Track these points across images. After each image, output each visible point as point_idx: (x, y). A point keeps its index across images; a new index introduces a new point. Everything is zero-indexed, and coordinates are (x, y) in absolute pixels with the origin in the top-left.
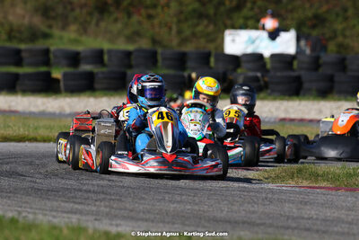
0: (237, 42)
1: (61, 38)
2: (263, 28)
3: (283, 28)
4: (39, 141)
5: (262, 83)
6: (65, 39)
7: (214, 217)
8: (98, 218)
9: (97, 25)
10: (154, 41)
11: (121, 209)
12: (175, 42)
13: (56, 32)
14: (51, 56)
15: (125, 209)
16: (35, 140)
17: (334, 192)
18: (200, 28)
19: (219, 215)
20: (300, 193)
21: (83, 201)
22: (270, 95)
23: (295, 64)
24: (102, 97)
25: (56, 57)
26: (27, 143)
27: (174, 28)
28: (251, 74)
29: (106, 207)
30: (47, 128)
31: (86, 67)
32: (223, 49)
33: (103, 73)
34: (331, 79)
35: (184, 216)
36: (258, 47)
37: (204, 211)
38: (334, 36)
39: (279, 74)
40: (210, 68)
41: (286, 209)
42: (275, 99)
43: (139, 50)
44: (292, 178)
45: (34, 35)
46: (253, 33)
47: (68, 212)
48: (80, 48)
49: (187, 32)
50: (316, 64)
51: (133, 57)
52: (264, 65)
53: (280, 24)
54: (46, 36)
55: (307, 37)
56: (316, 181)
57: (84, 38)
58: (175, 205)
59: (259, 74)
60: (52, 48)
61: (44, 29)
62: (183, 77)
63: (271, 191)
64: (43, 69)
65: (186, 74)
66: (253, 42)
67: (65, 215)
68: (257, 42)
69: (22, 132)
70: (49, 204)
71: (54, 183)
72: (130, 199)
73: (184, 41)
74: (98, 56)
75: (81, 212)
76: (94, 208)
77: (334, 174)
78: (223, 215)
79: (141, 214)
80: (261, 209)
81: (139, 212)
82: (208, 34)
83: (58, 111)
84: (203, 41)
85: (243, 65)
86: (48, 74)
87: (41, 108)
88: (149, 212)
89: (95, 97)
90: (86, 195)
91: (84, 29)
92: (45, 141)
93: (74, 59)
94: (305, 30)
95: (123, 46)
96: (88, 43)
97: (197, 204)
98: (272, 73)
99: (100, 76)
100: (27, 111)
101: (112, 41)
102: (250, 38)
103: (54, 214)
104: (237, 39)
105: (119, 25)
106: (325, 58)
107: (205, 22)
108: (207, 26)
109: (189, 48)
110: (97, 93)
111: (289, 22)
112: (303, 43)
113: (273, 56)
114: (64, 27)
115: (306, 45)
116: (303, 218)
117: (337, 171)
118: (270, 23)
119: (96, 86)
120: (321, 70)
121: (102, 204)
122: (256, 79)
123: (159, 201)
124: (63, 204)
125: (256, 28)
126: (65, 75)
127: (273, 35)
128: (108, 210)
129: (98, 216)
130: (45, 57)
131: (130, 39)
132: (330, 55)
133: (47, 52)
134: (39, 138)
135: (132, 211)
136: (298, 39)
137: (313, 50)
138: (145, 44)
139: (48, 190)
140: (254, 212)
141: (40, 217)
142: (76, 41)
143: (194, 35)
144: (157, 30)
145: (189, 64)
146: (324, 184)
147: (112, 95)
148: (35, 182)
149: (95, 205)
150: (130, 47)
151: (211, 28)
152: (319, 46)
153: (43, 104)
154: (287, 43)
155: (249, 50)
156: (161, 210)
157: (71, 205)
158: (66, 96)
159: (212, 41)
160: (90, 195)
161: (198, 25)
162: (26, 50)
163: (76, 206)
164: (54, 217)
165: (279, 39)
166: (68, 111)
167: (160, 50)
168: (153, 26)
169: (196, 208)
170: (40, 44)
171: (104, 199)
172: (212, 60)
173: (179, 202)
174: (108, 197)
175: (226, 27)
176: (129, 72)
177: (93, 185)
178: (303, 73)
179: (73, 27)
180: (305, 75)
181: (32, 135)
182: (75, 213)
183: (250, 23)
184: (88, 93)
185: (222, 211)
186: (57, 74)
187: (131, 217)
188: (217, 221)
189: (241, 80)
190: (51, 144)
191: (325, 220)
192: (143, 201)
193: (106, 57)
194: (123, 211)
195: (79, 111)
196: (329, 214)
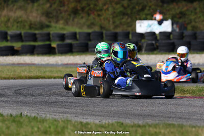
0: (143, 27)
1: (55, 27)
2: (155, 19)
3: (165, 19)
4: (47, 78)
5: (155, 46)
6: (57, 28)
8: (77, 115)
9: (73, 20)
10: (101, 27)
12: (112, 28)
13: (53, 24)
14: (51, 36)
15: (90, 110)
16: (44, 78)
18: (124, 20)
19: (136, 112)
21: (69, 107)
22: (159, 52)
23: (171, 36)
24: (76, 55)
25: (53, 36)
26: (41, 80)
27: (111, 20)
28: (150, 42)
29: (80, 110)
30: (51, 71)
31: (68, 41)
32: (135, 30)
33: (77, 44)
34: (189, 43)
35: (119, 113)
36: (153, 29)
37: (129, 111)
38: (191, 22)
39: (164, 42)
40: (130, 40)
42: (162, 54)
43: (95, 32)
45: (42, 26)
46: (150, 22)
47: (61, 113)
48: (65, 32)
49: (118, 22)
50: (181, 36)
51: (91, 36)
52: (156, 37)
53: (163, 17)
54: (48, 26)
55: (177, 23)
56: (184, 94)
57: (67, 27)
58: (114, 108)
59: (154, 42)
60: (51, 32)
61: (47, 23)
64: (48, 43)
66: (150, 26)
68: (152, 26)
69: (38, 74)
70: (52, 109)
71: (55, 98)
73: (116, 27)
74: (74, 36)
75: (68, 113)
76: (75, 111)
77: (192, 90)
78: (138, 112)
79: (98, 113)
82: (128, 23)
83: (55, 63)
84: (125, 26)
85: (147, 38)
86: (50, 45)
87: (47, 62)
88: (101, 112)
89: (73, 56)
90: (70, 104)
91: (67, 23)
92: (49, 78)
93: (62, 37)
94: (176, 19)
95: (86, 30)
96: (69, 29)
97: (125, 107)
98: (160, 41)
99: (76, 45)
100: (40, 63)
101: (80, 28)
102: (149, 25)
104: (142, 25)
105: (84, 20)
106: (186, 33)
107: (126, 17)
108: (127, 19)
109: (119, 30)
110: (74, 54)
111: (167, 16)
112: (175, 26)
113: (160, 33)
114: (57, 22)
115: (177, 27)
116: (178, 112)
117: (194, 89)
118: (158, 17)
119: (74, 50)
120: (184, 39)
121: (79, 108)
122: (152, 44)
125: (151, 19)
126: (58, 45)
127: (160, 23)
128: (81, 111)
130: (48, 37)
131: (89, 27)
132: (189, 31)
133: (49, 34)
135: (93, 111)
136: (173, 24)
137: (180, 29)
138: (97, 29)
139: (52, 102)
140: (153, 110)
141: (48, 115)
142: (63, 29)
143: (121, 23)
144: (103, 21)
145: (119, 38)
146: (188, 95)
147: (81, 55)
149: (75, 109)
150: (90, 31)
151: (129, 20)
152: (183, 27)
153: (48, 60)
154: (167, 26)
155: (149, 30)
156: (107, 110)
157: (63, 109)
158: (59, 56)
159: (131, 26)
160: (72, 104)
161: (123, 18)
162: (39, 34)
163: (66, 110)
164: (55, 115)
165: (163, 25)
166: (60, 63)
167: (104, 32)
168: (100, 20)
169: (125, 109)
170: (45, 31)
171: (79, 106)
172: (130, 36)
173: (116, 106)
175: (137, 19)
176: (90, 43)
178: (175, 41)
179: (61, 22)
181: (43, 75)
182: (65, 113)
183: (149, 17)
184: (70, 54)
185: (138, 110)
186: (54, 45)
187: (93, 114)
188: (135, 115)
189: (145, 45)
190: (52, 80)
191: (189, 113)
192: (98, 107)
193: (78, 36)
194: (89, 112)
195: (66, 63)
196: (190, 110)
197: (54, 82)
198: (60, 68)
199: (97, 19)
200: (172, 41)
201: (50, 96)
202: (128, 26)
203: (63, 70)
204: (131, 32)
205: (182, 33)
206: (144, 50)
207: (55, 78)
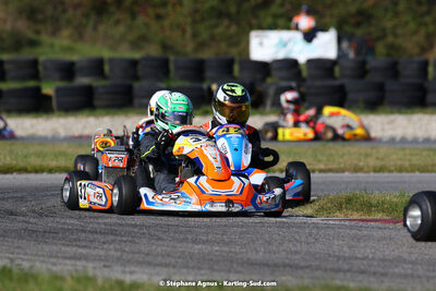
0: (266, 46)
1: (52, 46)
2: (297, 28)
3: (321, 28)
4: (30, 172)
6: (57, 47)
7: (249, 259)
8: (108, 264)
9: (95, 28)
10: (165, 47)
11: (134, 253)
12: (190, 47)
13: (45, 38)
14: (41, 68)
15: (139, 252)
16: (24, 170)
17: (391, 226)
18: (219, 30)
19: (253, 256)
20: (351, 228)
21: (89, 244)
23: (337, 70)
24: (103, 116)
25: (45, 68)
26: (15, 175)
27: (189, 30)
28: (284, 84)
29: (116, 250)
30: (38, 155)
31: (83, 81)
32: (248, 54)
33: (104, 87)
34: (381, 88)
35: (212, 260)
36: (290, 52)
37: (236, 253)
38: (383, 36)
39: (318, 83)
40: (234, 78)
41: (335, 248)
43: (148, 59)
44: (340, 209)
45: (19, 43)
46: (285, 35)
47: (70, 258)
48: (74, 58)
50: (361, 70)
51: (140, 67)
52: (299, 73)
54: (33, 43)
55: (351, 38)
56: (369, 212)
57: (79, 46)
58: (200, 246)
59: (294, 84)
60: (42, 59)
61: (30, 34)
62: (202, 89)
63: (316, 226)
64: (31, 84)
65: (205, 86)
66: (285, 45)
67: (68, 262)
68: (290, 46)
69: (8, 161)
70: (47, 248)
71: (50, 223)
72: (144, 240)
73: (201, 45)
74: (97, 67)
75: (86, 258)
76: (102, 253)
77: (391, 203)
78: (260, 256)
79: (160, 259)
80: (305, 248)
81: (157, 255)
82: (231, 37)
83: (50, 135)
84: (223, 45)
85: (274, 73)
86: (38, 90)
87: (30, 132)
88: (168, 256)
89: (96, 116)
90: (91, 236)
91: (79, 35)
92: (37, 172)
93: (68, 70)
94: (347, 29)
95: (127, 53)
96: (85, 52)
97: (227, 244)
98: (309, 83)
99: (101, 90)
101: (113, 48)
102: (281, 41)
103: (54, 260)
104: (265, 41)
105: (121, 29)
106: (372, 62)
107: (226, 22)
108: (228, 27)
109: (207, 54)
110: (98, 111)
111: (327, 20)
112: (345, 45)
113: (310, 62)
114: (55, 32)
115: (350, 47)
116: (357, 258)
117: (395, 200)
119: (96, 102)
120: (368, 78)
121: (112, 247)
123: (182, 241)
124: (63, 249)
125: (288, 28)
126: (58, 90)
127: (309, 36)
128: (119, 254)
129: (107, 262)
130: (33, 69)
131: (135, 45)
132: (379, 59)
133: (35, 63)
134: (29, 168)
135: (148, 254)
136: (340, 40)
137: (358, 53)
138: (153, 51)
139: (45, 232)
140: (296, 253)
141: (38, 264)
142: (69, 49)
143: (212, 38)
144: (168, 32)
145: (209, 74)
146: (379, 216)
147: (114, 114)
148: (28, 223)
149: (103, 249)
150: (136, 55)
151: (233, 29)
152: (365, 48)
153: (32, 126)
154: (326, 46)
155: (281, 55)
156: (183, 252)
157: (74, 249)
158: (60, 116)
159: (237, 44)
160: (95, 236)
161: (216, 26)
162: (9, 62)
163: (81, 250)
164: (54, 264)
165: (316, 42)
166: (62, 133)
167: (172, 58)
168: (162, 28)
169: (226, 249)
170: (27, 54)
171: (113, 241)
172: (236, 68)
173: (204, 242)
174: (119, 238)
175: (252, 28)
176: (136, 85)
177: (98, 223)
178: (346, 82)
179: (66, 33)
180: (349, 84)
181: (21, 164)
182: (80, 259)
183: (281, 22)
184: (87, 112)
185: (257, 252)
186: (48, 89)
187: (148, 262)
188: (251, 264)
189: (271, 91)
190: (45, 176)
191: (383, 260)
192: (160, 242)
193: (107, 68)
194: (137, 256)
195: (77, 134)
196: (387, 253)
197: (49, 182)
198: (64, 147)
199: (155, 26)
200: (337, 83)
201: (41, 215)
202: (231, 45)
203: (70, 150)
204: (237, 58)
205: (364, 63)
206: (269, 102)
207: (51, 171)
